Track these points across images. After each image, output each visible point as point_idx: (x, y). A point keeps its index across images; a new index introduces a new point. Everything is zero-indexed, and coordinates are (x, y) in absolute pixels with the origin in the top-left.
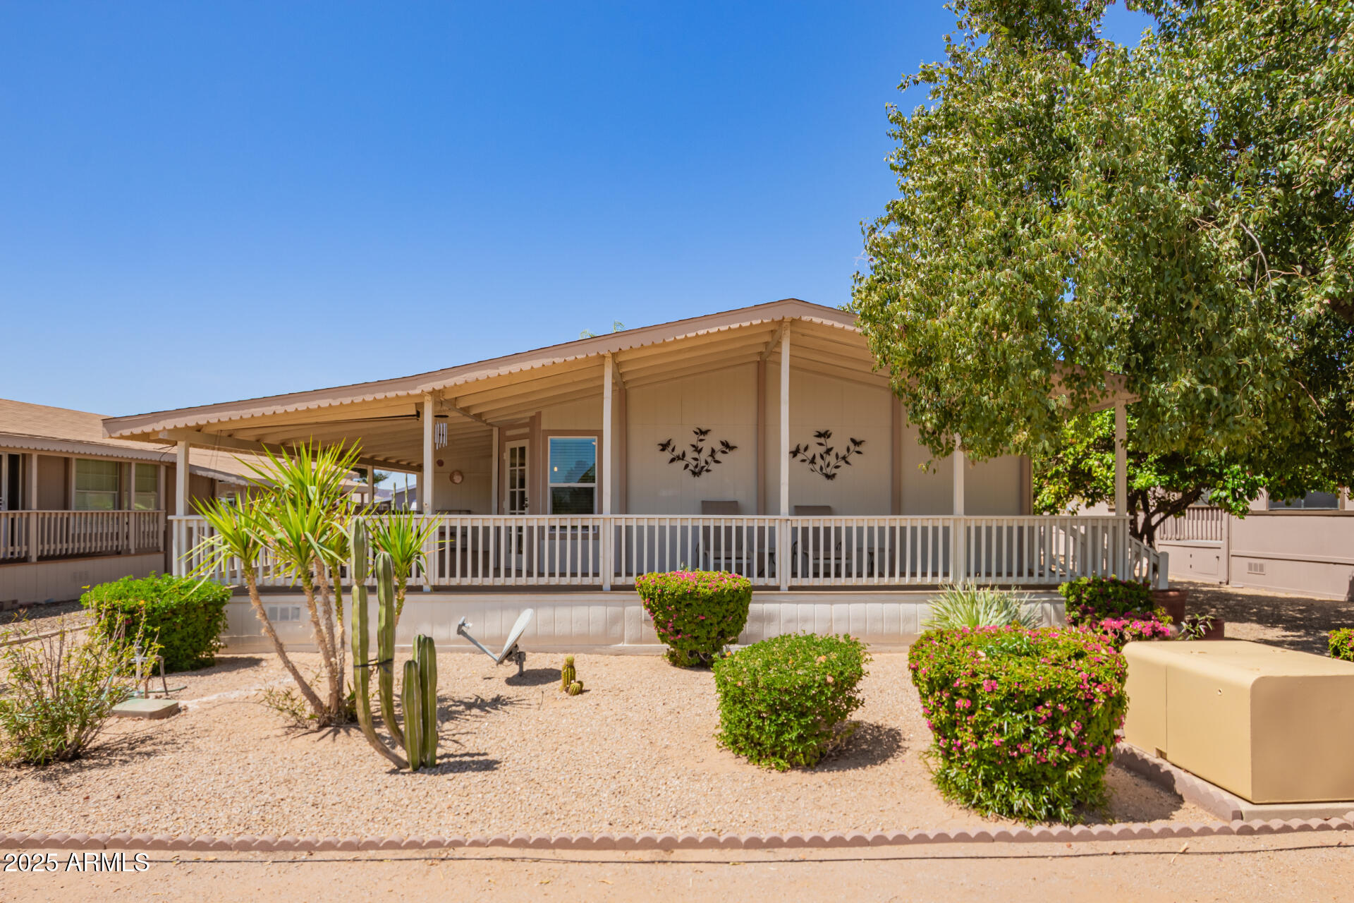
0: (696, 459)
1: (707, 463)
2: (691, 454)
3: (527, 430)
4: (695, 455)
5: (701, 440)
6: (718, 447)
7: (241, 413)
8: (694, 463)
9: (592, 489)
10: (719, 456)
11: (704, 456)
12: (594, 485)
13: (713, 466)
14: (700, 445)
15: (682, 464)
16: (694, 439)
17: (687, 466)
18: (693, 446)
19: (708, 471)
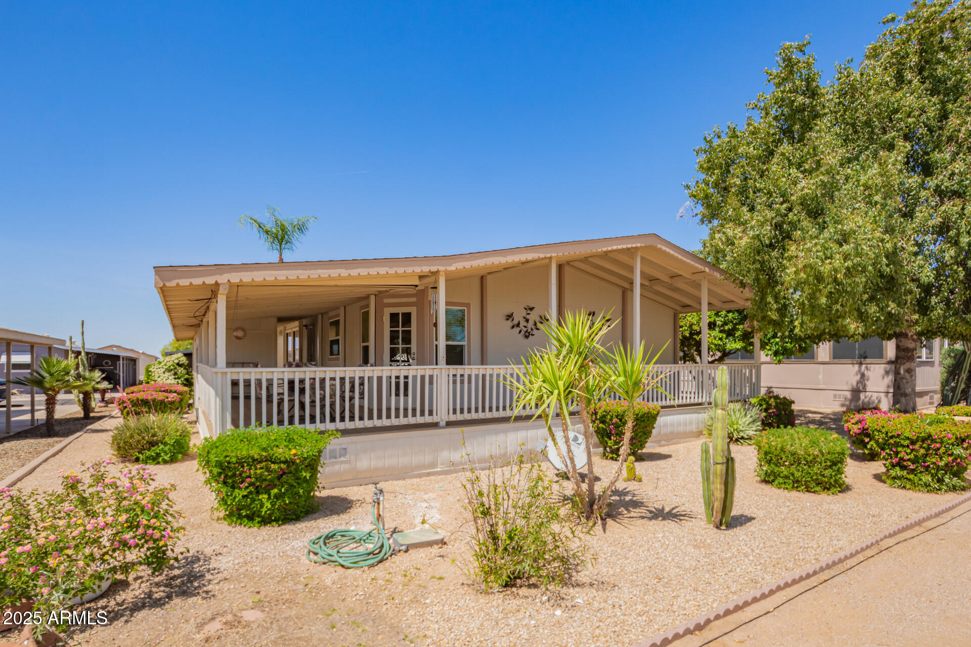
0: (525, 327)
1: (532, 329)
2: (523, 323)
3: (414, 300)
4: (525, 324)
5: (528, 314)
6: (538, 319)
7: (308, 272)
8: (525, 329)
9: (462, 346)
10: (539, 325)
11: (530, 325)
12: (464, 343)
13: (535, 332)
14: (528, 317)
15: (518, 329)
16: (524, 313)
17: (520, 332)
18: (524, 318)
19: (533, 335)
